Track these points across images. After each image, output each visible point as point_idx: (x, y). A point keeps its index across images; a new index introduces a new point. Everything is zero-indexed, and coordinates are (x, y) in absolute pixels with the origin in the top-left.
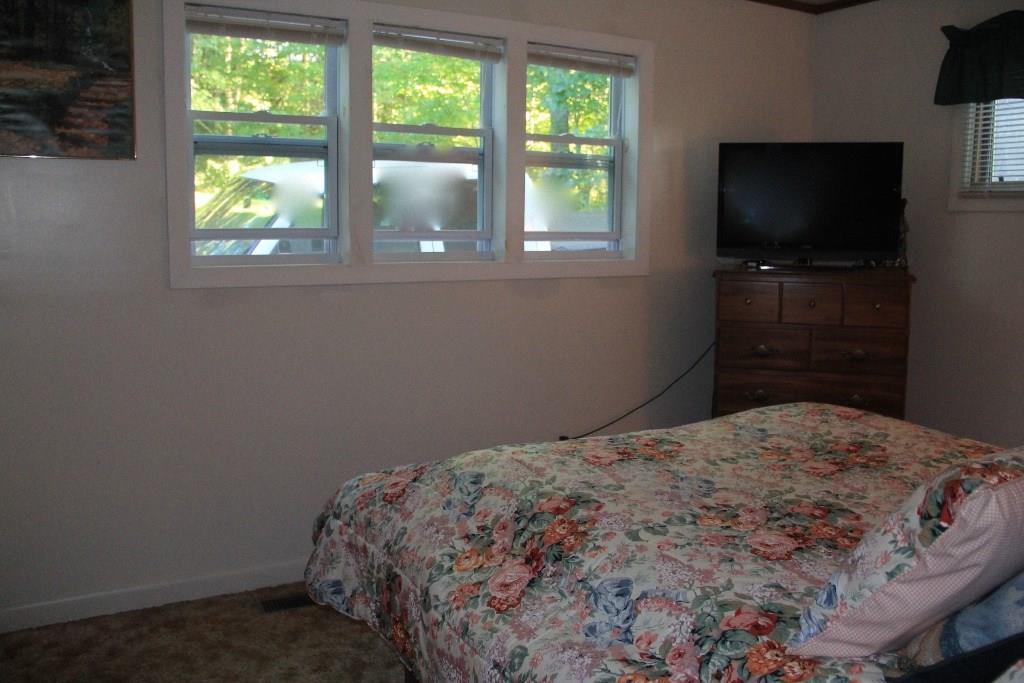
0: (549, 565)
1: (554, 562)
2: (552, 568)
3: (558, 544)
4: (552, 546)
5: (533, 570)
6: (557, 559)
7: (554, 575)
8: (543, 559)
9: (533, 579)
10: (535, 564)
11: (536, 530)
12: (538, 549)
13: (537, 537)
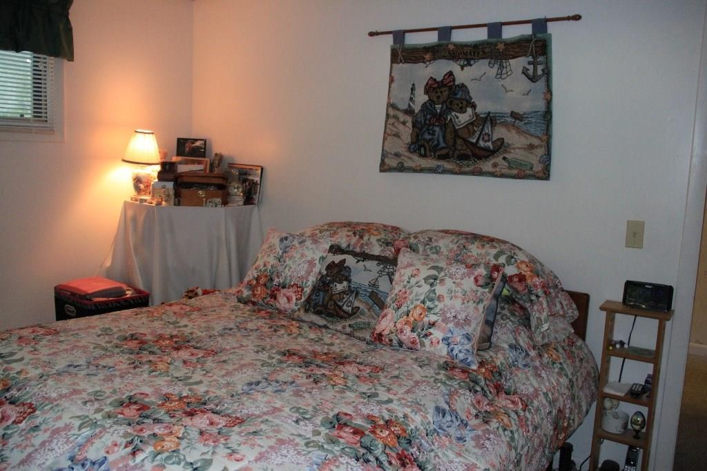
0: (411, 450)
1: (411, 445)
2: (415, 449)
3: (398, 438)
4: (399, 442)
5: (412, 464)
6: (410, 442)
7: (419, 449)
8: (406, 453)
9: (418, 466)
10: (408, 461)
11: (380, 450)
12: (398, 454)
13: (388, 451)
